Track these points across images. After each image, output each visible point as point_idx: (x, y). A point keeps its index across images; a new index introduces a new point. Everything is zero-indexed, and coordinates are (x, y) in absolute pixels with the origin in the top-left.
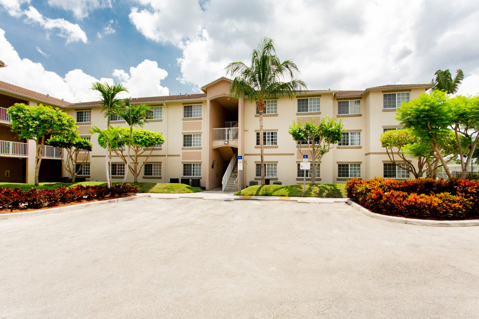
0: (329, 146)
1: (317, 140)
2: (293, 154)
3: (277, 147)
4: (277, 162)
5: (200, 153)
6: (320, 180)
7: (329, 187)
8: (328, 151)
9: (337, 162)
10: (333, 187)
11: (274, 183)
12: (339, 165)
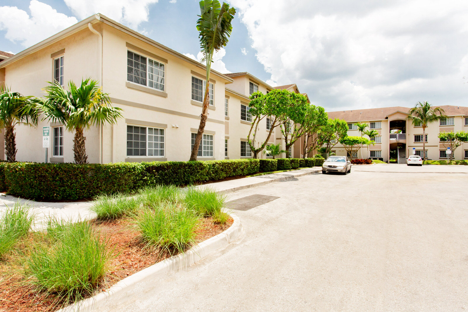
0: (461, 143)
1: (453, 139)
2: (437, 146)
3: (427, 143)
4: (427, 150)
5: (381, 146)
6: (454, 158)
7: (461, 161)
8: (460, 145)
9: (464, 150)
10: (463, 161)
11: (427, 160)
12: (466, 151)
